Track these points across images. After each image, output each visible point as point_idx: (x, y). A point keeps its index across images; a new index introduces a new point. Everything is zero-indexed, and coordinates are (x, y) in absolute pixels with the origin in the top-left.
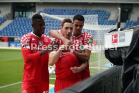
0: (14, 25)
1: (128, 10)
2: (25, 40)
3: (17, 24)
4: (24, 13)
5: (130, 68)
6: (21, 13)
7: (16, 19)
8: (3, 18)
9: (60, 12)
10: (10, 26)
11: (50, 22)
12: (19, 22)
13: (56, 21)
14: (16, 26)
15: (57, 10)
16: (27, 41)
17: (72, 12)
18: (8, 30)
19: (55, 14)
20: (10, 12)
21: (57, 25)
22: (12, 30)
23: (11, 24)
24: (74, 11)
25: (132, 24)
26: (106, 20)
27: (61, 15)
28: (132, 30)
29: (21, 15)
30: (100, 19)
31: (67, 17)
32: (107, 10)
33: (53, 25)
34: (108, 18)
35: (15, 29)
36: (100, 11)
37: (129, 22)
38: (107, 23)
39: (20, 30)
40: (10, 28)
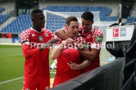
0: (18, 21)
1: (129, 6)
2: (24, 36)
3: (20, 21)
4: (28, 10)
5: (131, 62)
6: (24, 10)
7: (20, 16)
8: (8, 15)
9: (63, 8)
10: (14, 23)
11: (53, 19)
12: (23, 19)
13: (59, 18)
14: (19, 23)
15: (60, 7)
16: (26, 37)
17: (74, 9)
18: (12, 27)
19: (58, 11)
20: (14, 9)
21: (60, 22)
22: (16, 26)
23: (15, 21)
24: (76, 8)
25: (133, 20)
26: (108, 17)
27: (64, 11)
28: (133, 25)
29: (24, 12)
30: (101, 15)
32: (109, 6)
33: (56, 22)
34: (109, 15)
35: (19, 25)
36: (102, 8)
37: (130, 18)
38: (109, 19)
39: (24, 27)
40: (14, 25)
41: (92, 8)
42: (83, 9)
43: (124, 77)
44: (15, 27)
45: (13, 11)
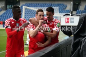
0: (6, 14)
1: (78, 3)
2: (7, 23)
3: (8, 13)
6: (11, 6)
7: (8, 10)
9: (35, 5)
10: (4, 14)
11: (29, 12)
12: (10, 12)
13: (33, 11)
14: (8, 15)
15: (33, 4)
16: (8, 24)
17: (43, 5)
18: (3, 17)
19: (32, 7)
20: (4, 5)
21: (33, 14)
23: (4, 13)
24: (44, 4)
25: (81, 12)
26: (64, 10)
27: (36, 7)
29: (11, 7)
30: (60, 9)
31: (40, 8)
32: (65, 3)
33: (31, 14)
34: (65, 9)
36: (60, 4)
37: (79, 11)
38: (65, 12)
40: (4, 16)
41: (54, 4)
42: (48, 5)
43: (73, 49)
44: (5, 17)
45: (3, 7)
